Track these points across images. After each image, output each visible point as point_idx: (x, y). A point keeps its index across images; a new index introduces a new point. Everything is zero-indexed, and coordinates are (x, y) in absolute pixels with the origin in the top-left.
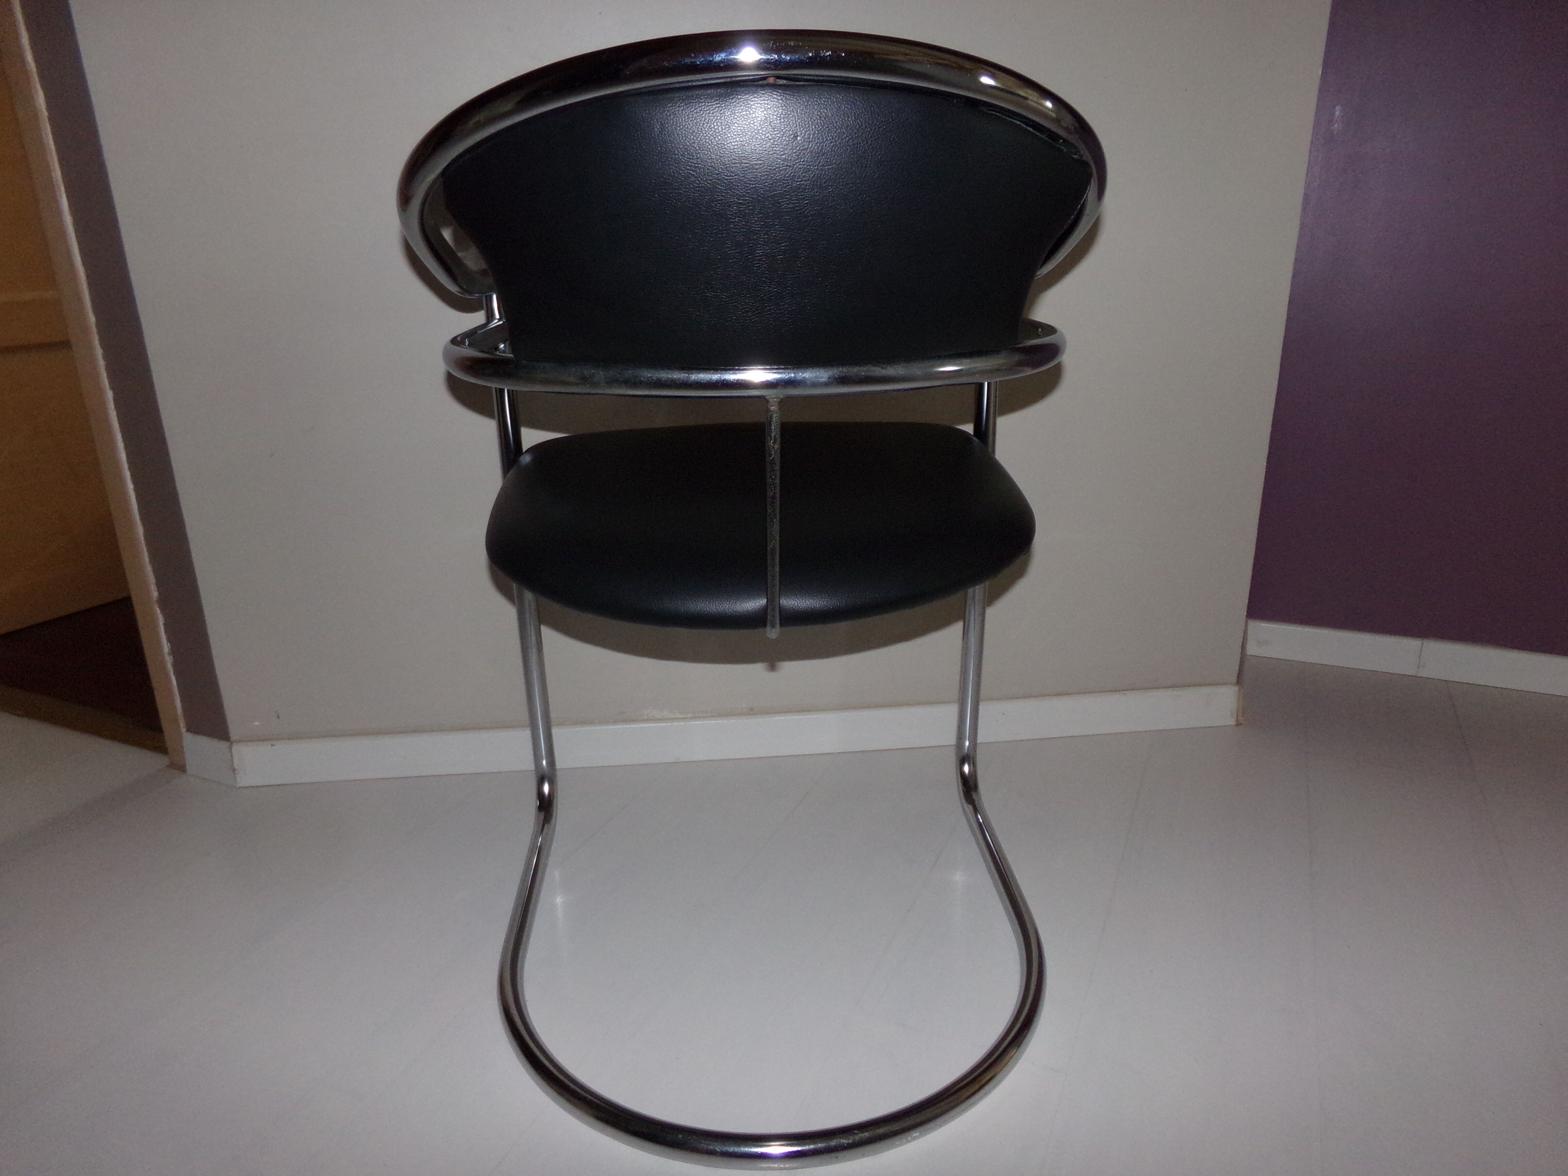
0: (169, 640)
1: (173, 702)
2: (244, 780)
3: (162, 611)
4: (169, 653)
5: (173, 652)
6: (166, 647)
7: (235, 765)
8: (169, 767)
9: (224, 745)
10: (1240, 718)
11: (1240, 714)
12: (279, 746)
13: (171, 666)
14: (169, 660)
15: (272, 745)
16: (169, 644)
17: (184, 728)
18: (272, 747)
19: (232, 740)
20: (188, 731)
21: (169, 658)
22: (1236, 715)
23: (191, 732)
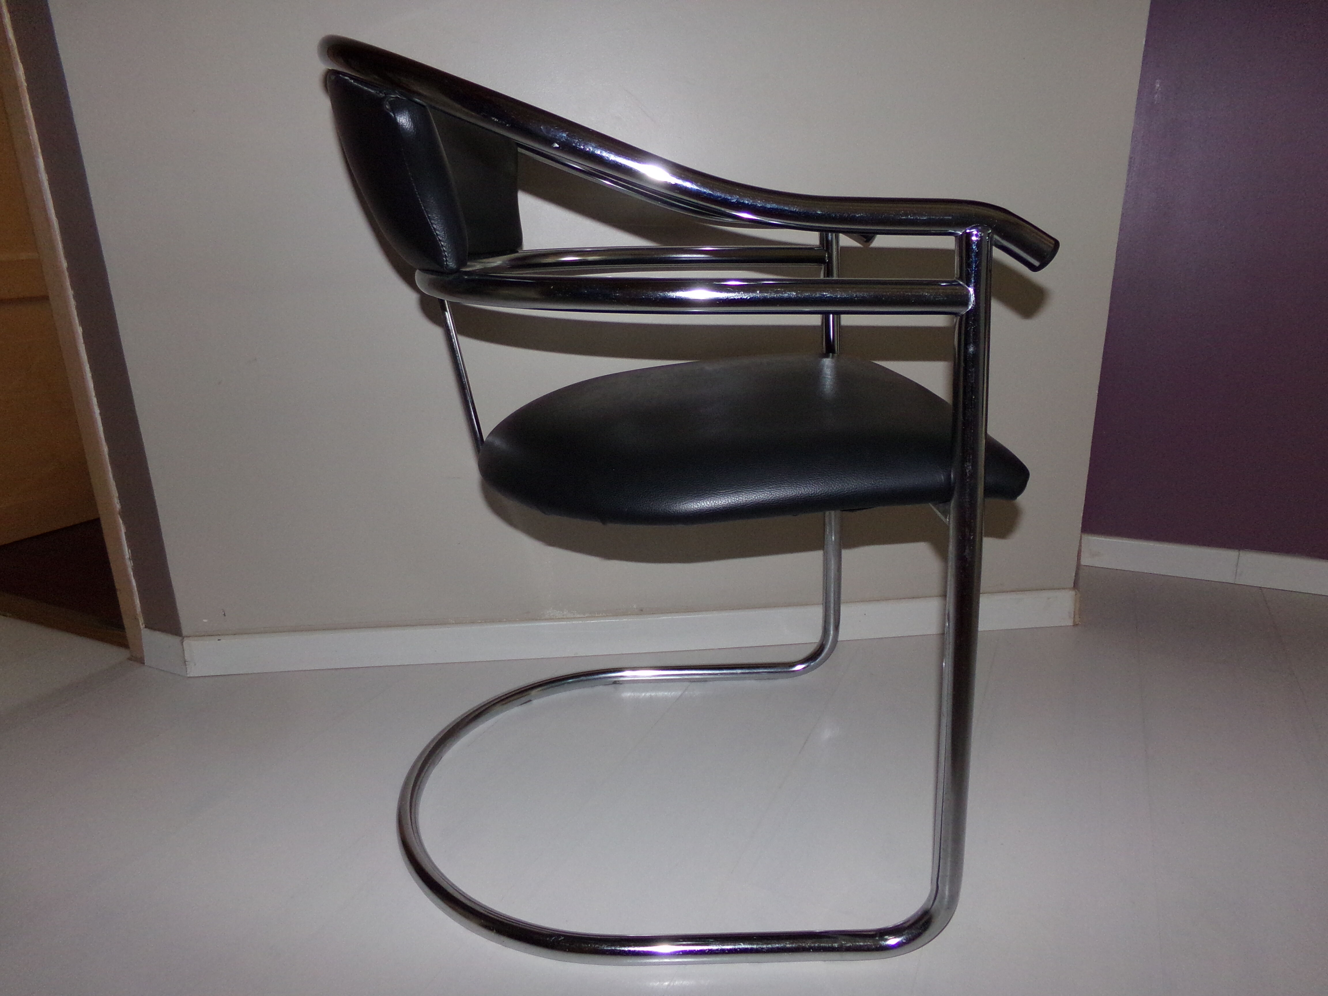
1: (133, 603)
2: (193, 671)
3: (124, 522)
4: (130, 559)
5: (134, 558)
6: (127, 554)
7: (186, 658)
8: (130, 659)
9: (177, 639)
10: (1077, 620)
11: (1077, 616)
12: (225, 641)
13: (131, 570)
14: (129, 564)
15: (219, 640)
16: (130, 551)
17: (142, 625)
18: (219, 641)
19: (184, 635)
20: (146, 627)
21: (129, 563)
22: (1073, 616)
23: (149, 628)
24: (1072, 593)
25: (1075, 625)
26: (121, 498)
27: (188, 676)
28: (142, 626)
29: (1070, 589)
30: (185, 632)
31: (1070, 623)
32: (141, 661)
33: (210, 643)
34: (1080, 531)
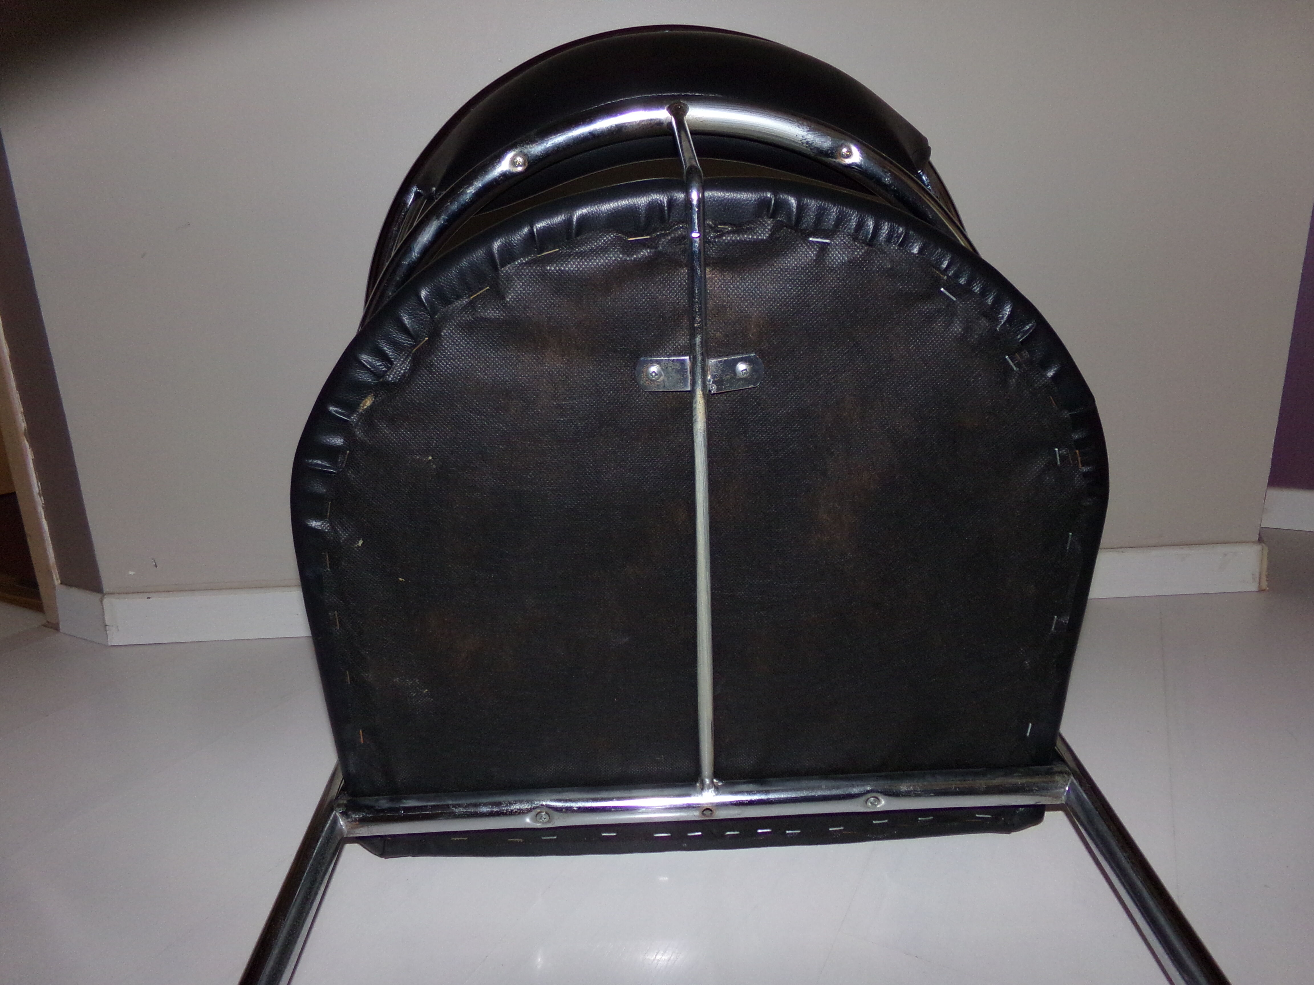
0: (39, 478)
1: (45, 550)
2: (115, 638)
3: (32, 445)
4: (39, 494)
5: (45, 492)
6: (36, 487)
7: (106, 622)
8: (45, 626)
9: (95, 597)
10: (1264, 584)
11: (1264, 579)
12: (157, 600)
13: (42, 509)
14: (39, 501)
15: (148, 598)
16: (39, 484)
17: (57, 580)
18: (148, 600)
19: (104, 592)
20: (61, 583)
21: (40, 499)
22: (1257, 580)
23: (66, 584)
24: (1257, 548)
25: (1261, 591)
26: (26, 413)
27: (109, 644)
28: (57, 582)
29: (1254, 542)
30: (106, 589)
31: (1254, 587)
32: (56, 627)
33: (139, 602)
34: (1266, 485)
